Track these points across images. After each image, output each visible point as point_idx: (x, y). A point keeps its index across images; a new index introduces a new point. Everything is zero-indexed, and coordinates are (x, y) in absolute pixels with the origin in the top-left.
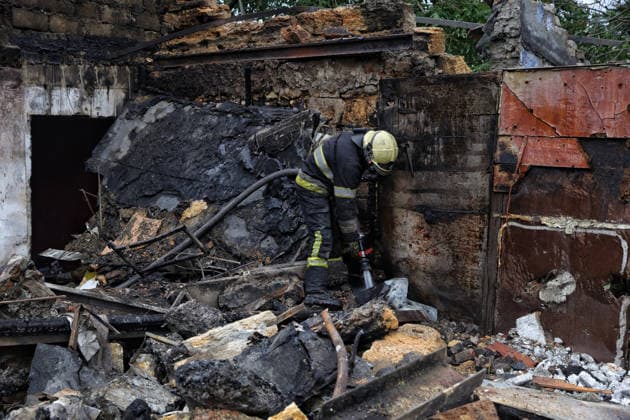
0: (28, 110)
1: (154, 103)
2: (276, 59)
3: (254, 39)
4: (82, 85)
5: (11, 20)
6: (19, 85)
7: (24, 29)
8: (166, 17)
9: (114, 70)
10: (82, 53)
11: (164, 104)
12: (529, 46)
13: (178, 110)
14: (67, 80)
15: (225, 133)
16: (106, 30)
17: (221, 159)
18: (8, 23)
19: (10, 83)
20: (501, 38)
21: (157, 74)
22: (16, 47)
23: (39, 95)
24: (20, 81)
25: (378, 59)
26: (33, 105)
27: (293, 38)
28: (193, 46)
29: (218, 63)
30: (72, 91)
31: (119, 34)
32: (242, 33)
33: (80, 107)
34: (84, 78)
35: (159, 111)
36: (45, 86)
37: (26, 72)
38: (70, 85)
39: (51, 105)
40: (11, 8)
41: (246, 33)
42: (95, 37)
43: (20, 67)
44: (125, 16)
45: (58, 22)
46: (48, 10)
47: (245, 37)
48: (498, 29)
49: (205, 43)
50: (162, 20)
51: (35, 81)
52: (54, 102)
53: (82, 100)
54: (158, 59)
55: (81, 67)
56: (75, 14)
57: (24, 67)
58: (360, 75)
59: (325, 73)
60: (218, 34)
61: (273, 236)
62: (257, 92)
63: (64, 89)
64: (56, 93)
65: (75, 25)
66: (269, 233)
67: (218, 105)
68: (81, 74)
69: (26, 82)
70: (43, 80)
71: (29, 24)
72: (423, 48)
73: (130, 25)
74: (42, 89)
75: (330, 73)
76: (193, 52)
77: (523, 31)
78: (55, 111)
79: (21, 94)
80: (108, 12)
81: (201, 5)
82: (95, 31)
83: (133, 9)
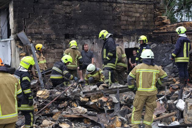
0: (124, 47)
1: (152, 44)
3: (174, 28)
4: (136, 41)
5: (121, 28)
6: (123, 42)
7: (123, 30)
8: (156, 22)
10: (136, 33)
11: (154, 44)
13: (157, 45)
14: (133, 40)
15: (167, 51)
16: (141, 27)
17: (165, 57)
18: (120, 29)
19: (121, 42)
21: (153, 37)
22: (122, 34)
23: (127, 44)
24: (123, 41)
26: (125, 46)
28: (162, 30)
29: (166, 34)
30: (134, 42)
31: (144, 28)
32: (172, 27)
33: (135, 46)
34: (136, 39)
35: (153, 46)
36: (128, 42)
37: (124, 39)
38: (133, 41)
39: (129, 46)
40: (121, 26)
41: (173, 27)
42: (139, 29)
43: (123, 38)
44: (146, 23)
45: (131, 27)
46: (128, 25)
47: (173, 28)
49: (164, 29)
50: (155, 23)
51: (126, 41)
52: (130, 45)
53: (136, 44)
54: (153, 33)
55: (136, 37)
56: (134, 25)
57: (124, 38)
60: (167, 27)
61: (174, 73)
62: (174, 41)
63: (132, 42)
64: (130, 43)
65: (134, 27)
66: (173, 72)
67: (166, 44)
68: (136, 38)
69: (124, 41)
70: (127, 41)
71: (124, 28)
73: (147, 26)
74: (127, 42)
76: (162, 31)
78: (130, 47)
79: (123, 44)
80: (141, 23)
81: (163, 20)
82: (139, 28)
83: (147, 22)
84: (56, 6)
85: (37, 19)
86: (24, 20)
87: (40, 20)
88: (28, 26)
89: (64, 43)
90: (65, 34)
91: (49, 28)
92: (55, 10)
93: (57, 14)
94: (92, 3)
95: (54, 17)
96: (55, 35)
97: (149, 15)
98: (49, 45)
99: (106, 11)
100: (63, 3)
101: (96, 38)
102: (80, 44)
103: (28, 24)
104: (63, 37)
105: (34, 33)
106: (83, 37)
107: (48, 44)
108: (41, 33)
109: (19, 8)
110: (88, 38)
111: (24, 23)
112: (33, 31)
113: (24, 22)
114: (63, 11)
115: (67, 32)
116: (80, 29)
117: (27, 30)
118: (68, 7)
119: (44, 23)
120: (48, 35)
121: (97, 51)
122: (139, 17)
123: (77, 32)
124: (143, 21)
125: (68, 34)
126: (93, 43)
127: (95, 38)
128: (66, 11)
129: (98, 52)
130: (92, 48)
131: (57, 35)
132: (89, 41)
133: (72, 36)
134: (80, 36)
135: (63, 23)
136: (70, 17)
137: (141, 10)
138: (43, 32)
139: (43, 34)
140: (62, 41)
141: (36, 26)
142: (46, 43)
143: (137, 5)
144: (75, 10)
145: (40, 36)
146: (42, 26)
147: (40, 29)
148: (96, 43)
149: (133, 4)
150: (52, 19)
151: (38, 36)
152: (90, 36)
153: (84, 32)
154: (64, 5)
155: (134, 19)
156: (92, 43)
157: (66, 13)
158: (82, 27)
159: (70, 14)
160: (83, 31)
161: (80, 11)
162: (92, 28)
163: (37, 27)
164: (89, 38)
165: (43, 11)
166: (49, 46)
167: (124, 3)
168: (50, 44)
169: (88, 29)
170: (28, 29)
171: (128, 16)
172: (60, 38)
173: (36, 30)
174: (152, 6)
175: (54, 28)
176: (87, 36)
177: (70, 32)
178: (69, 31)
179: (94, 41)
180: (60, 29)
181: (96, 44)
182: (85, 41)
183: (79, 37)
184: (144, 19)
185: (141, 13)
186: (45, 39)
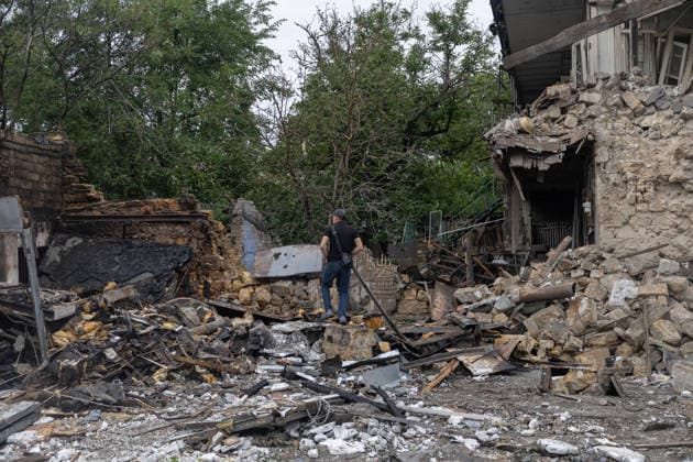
1: (69, 238)
2: (138, 220)
3: (121, 210)
9: (44, 223)
11: (76, 238)
12: (245, 218)
13: (84, 241)
16: (41, 204)
17: (117, 264)
20: (236, 215)
21: (65, 225)
25: (188, 223)
27: (147, 212)
29: (102, 221)
31: (47, 206)
35: (73, 242)
44: (49, 197)
47: (116, 209)
48: (234, 212)
50: (63, 197)
54: (63, 217)
58: (181, 229)
59: (163, 228)
72: (206, 219)
73: (50, 201)
75: (165, 227)
77: (244, 213)
80: (42, 195)
81: (89, 192)
82: (37, 206)
83: (52, 193)
97: (54, 179)
122: (38, 182)
124: (44, 192)
137: (40, 168)
143: (35, 156)
149: (29, 153)
155: (29, 186)
167: (15, 150)
171: (21, 178)
174: (59, 162)
184: (45, 187)
185: (41, 175)
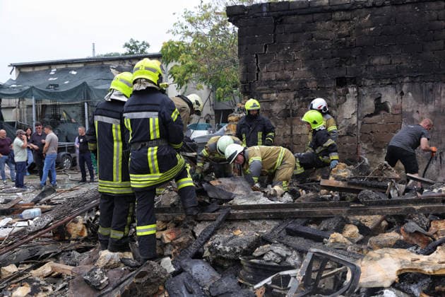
84: (319, 24)
85: (280, 53)
86: (257, 57)
87: (286, 55)
88: (263, 67)
89: (333, 97)
90: (337, 78)
91: (304, 69)
92: (316, 33)
93: (322, 39)
94: (401, 8)
95: (313, 47)
96: (316, 81)
98: (303, 101)
99: (438, 20)
100: (333, 16)
101: (409, 82)
102: (368, 97)
103: (263, 64)
104: (334, 84)
105: (273, 79)
106: (377, 82)
107: (301, 99)
108: (287, 80)
109: (247, 37)
110: (388, 82)
111: (257, 63)
112: (273, 76)
113: (256, 61)
114: (333, 33)
115: (342, 73)
116: (370, 65)
117: (262, 76)
118: (344, 25)
119: (295, 60)
120: (303, 82)
121: (410, 110)
123: (364, 71)
125: (344, 77)
126: (402, 94)
127: (407, 82)
128: (339, 32)
129: (413, 112)
130: (399, 103)
131: (321, 80)
132: (391, 89)
133: (353, 81)
134: (371, 79)
135: (333, 57)
136: (348, 43)
138: (291, 76)
139: (292, 80)
140: (330, 92)
141: (279, 66)
142: (298, 97)
144: (360, 28)
145: (286, 85)
146: (290, 65)
147: (286, 72)
148: (408, 92)
150: (309, 51)
151: (281, 84)
152: (393, 79)
153: (380, 72)
154: (336, 21)
156: (399, 93)
157: (340, 36)
158: (376, 61)
159: (349, 36)
160: (378, 70)
161: (372, 29)
162: (399, 62)
163: (280, 68)
164: (391, 84)
165: (291, 37)
166: (304, 103)
168: (306, 98)
169: (391, 64)
170: (263, 74)
172: (327, 86)
173: (279, 74)
175: (313, 69)
176: (387, 78)
177: (348, 73)
178: (347, 71)
179: (405, 88)
180: (326, 68)
181: (410, 94)
182: (382, 90)
183: (368, 82)
186: (295, 90)
